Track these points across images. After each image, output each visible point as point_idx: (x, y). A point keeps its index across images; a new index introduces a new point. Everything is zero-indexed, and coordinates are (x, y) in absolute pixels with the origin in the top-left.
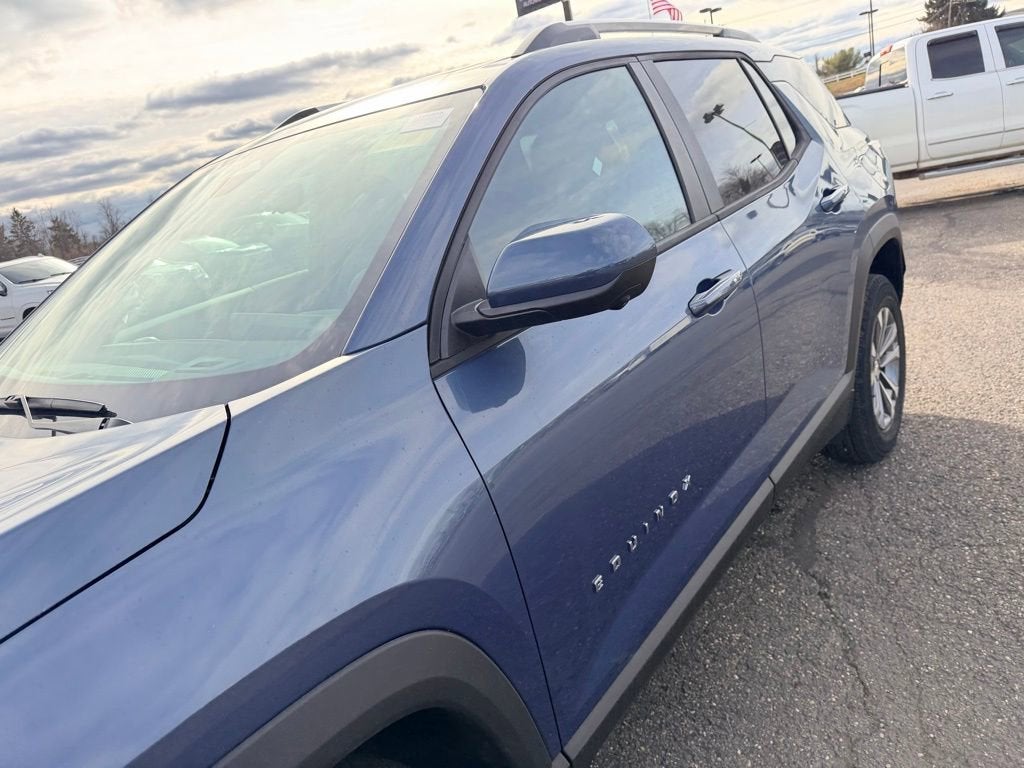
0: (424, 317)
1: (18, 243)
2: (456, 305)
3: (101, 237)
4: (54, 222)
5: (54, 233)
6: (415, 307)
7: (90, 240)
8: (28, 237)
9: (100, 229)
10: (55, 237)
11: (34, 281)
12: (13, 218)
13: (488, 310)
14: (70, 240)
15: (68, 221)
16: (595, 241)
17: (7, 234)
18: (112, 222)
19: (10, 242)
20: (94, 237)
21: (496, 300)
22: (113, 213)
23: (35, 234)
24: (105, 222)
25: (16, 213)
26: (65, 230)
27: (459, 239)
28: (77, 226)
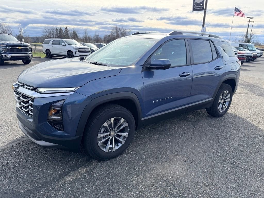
0: (143, 65)
1: (65, 34)
2: (147, 65)
3: (83, 38)
4: (74, 32)
5: (73, 34)
6: (142, 63)
7: (80, 38)
8: (67, 34)
9: (83, 36)
10: (73, 35)
11: (71, 45)
12: (65, 28)
13: (150, 66)
14: (76, 37)
15: (77, 32)
16: (164, 62)
17: (63, 32)
18: (86, 35)
19: (63, 34)
20: (81, 37)
21: (151, 65)
22: (87, 33)
23: (69, 34)
24: (84, 34)
25: (66, 28)
26: (75, 34)
27: (150, 57)
28: (78, 34)
